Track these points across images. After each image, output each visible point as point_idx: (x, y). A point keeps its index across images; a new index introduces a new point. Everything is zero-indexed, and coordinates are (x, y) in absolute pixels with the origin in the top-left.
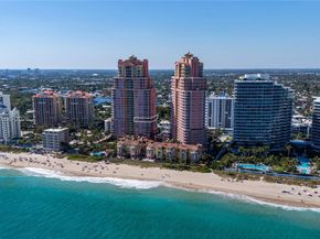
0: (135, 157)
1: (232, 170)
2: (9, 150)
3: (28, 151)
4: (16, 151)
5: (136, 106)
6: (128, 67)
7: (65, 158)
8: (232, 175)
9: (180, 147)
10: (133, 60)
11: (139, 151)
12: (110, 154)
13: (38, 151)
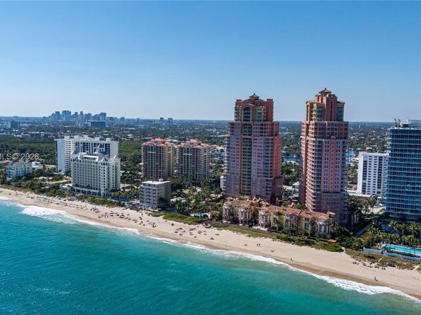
0: (244, 222)
1: (373, 251)
2: (103, 203)
3: (123, 205)
4: (111, 204)
5: (254, 159)
6: (247, 109)
7: (161, 217)
8: (372, 258)
9: (303, 214)
10: (254, 100)
11: (249, 216)
12: (213, 217)
13: (134, 207)
